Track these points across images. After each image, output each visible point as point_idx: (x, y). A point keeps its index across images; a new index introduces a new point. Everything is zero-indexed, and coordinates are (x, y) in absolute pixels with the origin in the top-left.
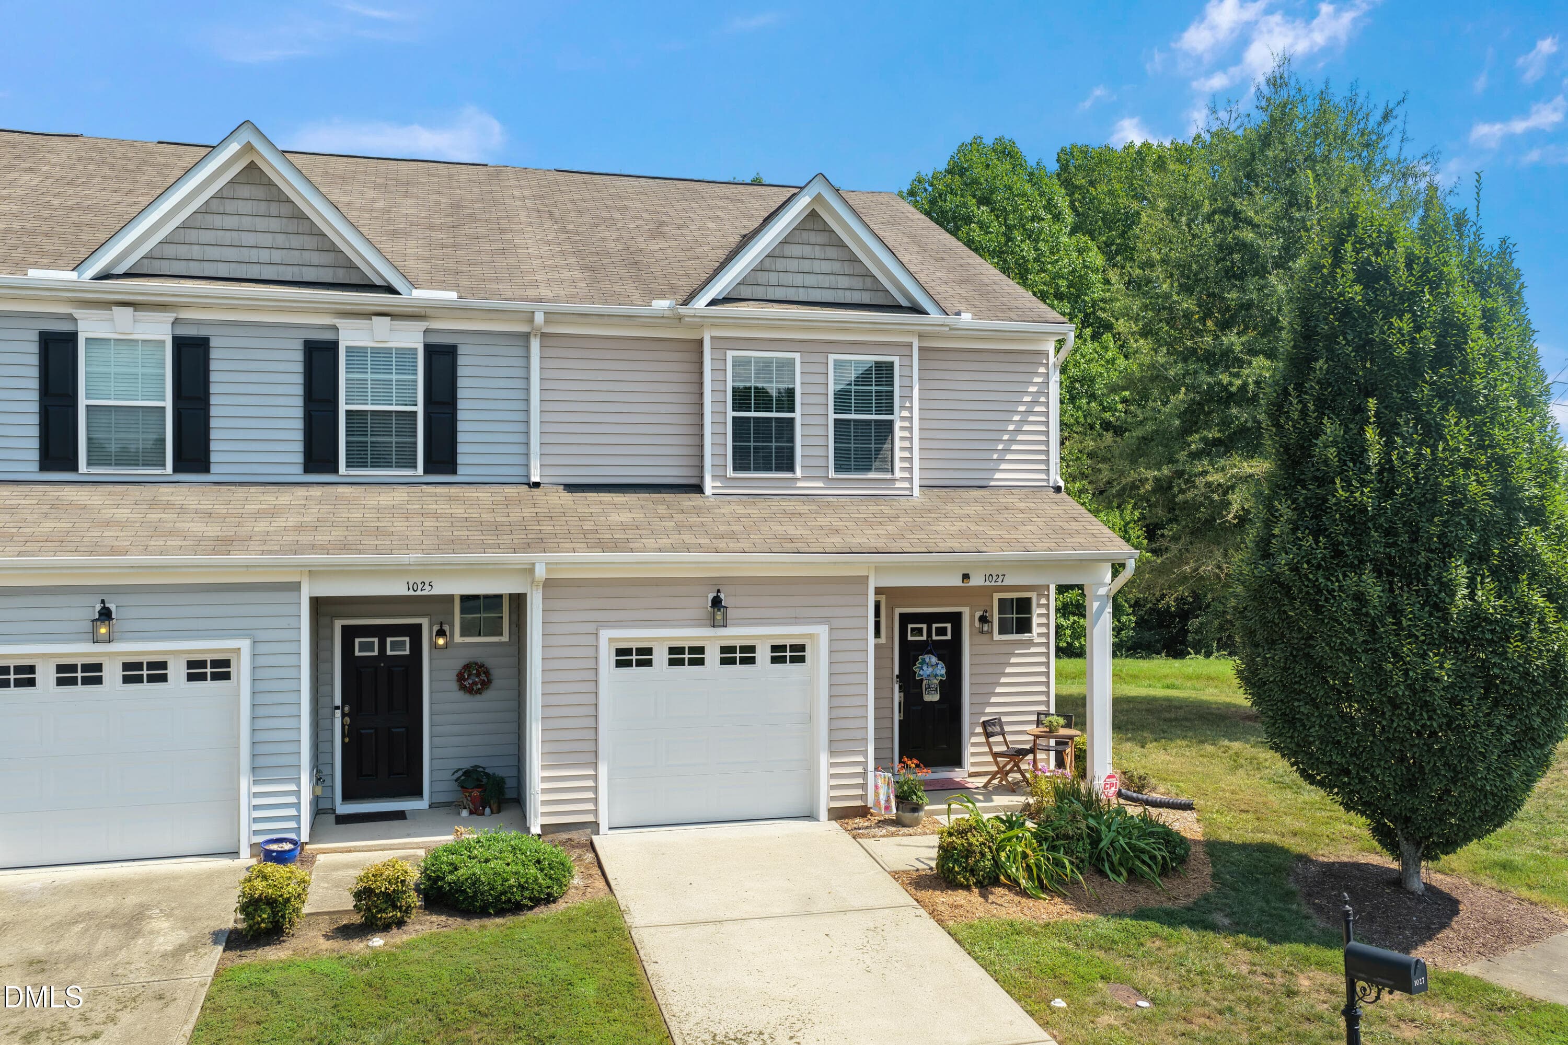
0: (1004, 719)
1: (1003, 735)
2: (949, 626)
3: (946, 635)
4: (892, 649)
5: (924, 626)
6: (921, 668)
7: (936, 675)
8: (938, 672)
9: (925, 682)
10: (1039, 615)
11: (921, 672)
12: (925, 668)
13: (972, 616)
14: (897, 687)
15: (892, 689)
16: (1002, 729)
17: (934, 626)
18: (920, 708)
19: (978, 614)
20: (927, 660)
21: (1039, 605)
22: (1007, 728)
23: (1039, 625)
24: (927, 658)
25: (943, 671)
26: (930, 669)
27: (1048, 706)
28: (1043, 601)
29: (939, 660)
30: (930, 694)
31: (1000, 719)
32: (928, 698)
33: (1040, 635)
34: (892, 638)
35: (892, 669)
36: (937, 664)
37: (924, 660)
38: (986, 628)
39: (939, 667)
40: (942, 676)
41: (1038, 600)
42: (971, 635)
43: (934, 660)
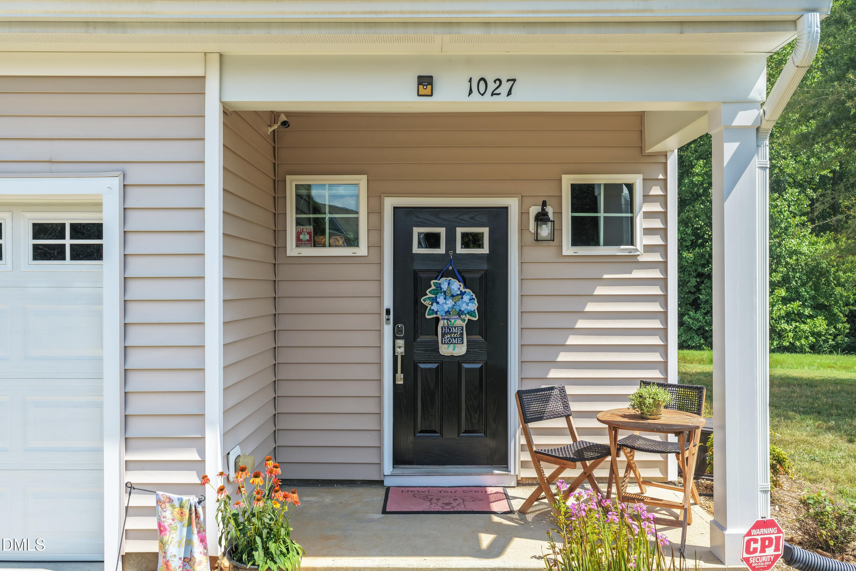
0: (570, 390)
1: (567, 417)
2: (485, 231)
3: (480, 246)
4: (380, 264)
5: (442, 231)
6: (435, 300)
7: (460, 313)
8: (464, 307)
9: (441, 324)
10: (648, 215)
11: (435, 307)
12: (441, 299)
13: (523, 214)
14: (388, 330)
15: (380, 332)
16: (566, 406)
17: (459, 231)
18: (435, 366)
19: (534, 210)
20: (445, 287)
21: (647, 198)
22: (574, 407)
23: (648, 231)
24: (444, 283)
25: (474, 306)
26: (450, 303)
27: (665, 371)
28: (656, 191)
29: (466, 287)
30: (449, 343)
31: (562, 390)
32: (445, 350)
33: (649, 249)
34: (380, 247)
35: (380, 297)
36: (462, 294)
37: (439, 287)
38: (545, 231)
39: (466, 298)
40: (471, 313)
41: (646, 188)
42: (521, 247)
43: (456, 286)
